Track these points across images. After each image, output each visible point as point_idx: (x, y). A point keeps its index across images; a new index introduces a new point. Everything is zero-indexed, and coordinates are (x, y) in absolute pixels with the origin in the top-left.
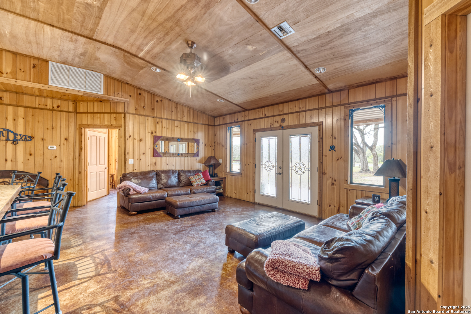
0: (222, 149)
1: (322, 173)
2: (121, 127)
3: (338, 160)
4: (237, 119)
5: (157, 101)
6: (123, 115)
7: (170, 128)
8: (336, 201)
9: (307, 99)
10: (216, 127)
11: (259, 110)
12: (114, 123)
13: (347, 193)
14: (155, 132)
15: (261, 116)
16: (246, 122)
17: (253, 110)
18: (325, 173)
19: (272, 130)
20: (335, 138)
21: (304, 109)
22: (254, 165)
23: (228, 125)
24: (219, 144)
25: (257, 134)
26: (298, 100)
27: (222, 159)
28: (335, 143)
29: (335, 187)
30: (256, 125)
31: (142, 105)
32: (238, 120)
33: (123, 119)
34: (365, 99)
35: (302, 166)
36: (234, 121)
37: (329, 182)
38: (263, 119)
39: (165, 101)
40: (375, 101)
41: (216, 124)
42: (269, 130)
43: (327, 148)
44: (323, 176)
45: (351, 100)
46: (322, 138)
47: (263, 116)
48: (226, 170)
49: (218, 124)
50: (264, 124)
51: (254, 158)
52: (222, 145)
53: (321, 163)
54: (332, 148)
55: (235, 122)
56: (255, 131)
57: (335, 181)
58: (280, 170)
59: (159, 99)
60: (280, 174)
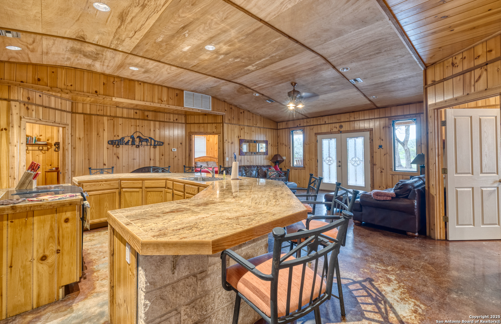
0: (285, 148)
1: (373, 164)
2: (220, 133)
3: (385, 155)
4: (300, 125)
5: (241, 113)
6: (222, 124)
7: (249, 133)
8: (384, 183)
9: (360, 112)
10: (278, 130)
11: (320, 118)
12: (215, 130)
13: (392, 178)
14: (240, 136)
15: (322, 123)
16: (308, 127)
17: (314, 118)
18: (375, 165)
19: (331, 134)
20: (382, 140)
21: (358, 119)
22: (317, 160)
23: (291, 130)
24: (282, 144)
25: (318, 136)
26: (353, 112)
27: (285, 156)
28: (382, 143)
29: (383, 174)
30: (316, 130)
31: (233, 116)
32: (301, 126)
33: (221, 127)
34: (402, 114)
35: (357, 159)
36: (296, 126)
37: (379, 171)
38: (324, 125)
39: (246, 112)
40: (409, 116)
41: (279, 128)
42: (329, 134)
43: (376, 147)
44: (374, 166)
45: (393, 115)
46: (373, 140)
47: (324, 123)
48: (290, 165)
49: (280, 128)
50: (324, 129)
51: (316, 155)
52: (285, 145)
53: (372, 157)
54: (380, 147)
55: (297, 127)
56: (316, 134)
57: (383, 169)
58: (340, 164)
59: (242, 111)
60: (340, 166)
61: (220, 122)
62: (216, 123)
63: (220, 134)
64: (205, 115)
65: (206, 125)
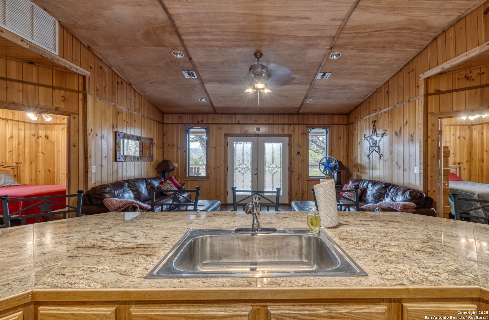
0: (177, 152)
1: (291, 171)
2: (78, 114)
3: (302, 161)
4: (202, 121)
5: (118, 83)
6: (81, 95)
7: (130, 122)
8: (301, 189)
9: (280, 115)
10: (165, 125)
11: (231, 115)
12: (61, 105)
13: (308, 183)
14: (117, 127)
15: (234, 122)
16: (214, 126)
17: (224, 115)
18: (293, 171)
19: (247, 136)
20: (300, 147)
21: (277, 123)
22: (226, 168)
23: (186, 127)
24: (171, 146)
25: (229, 139)
26: (272, 114)
27: (177, 162)
28: (300, 150)
29: (300, 180)
30: (226, 129)
31: (104, 85)
32: (204, 122)
33: (81, 103)
34: (318, 123)
35: (275, 166)
36: (196, 122)
37: (296, 177)
38: (237, 125)
39: (125, 84)
40: (324, 126)
41: (165, 122)
42: (245, 136)
43: (294, 153)
44: (292, 173)
45: (310, 122)
46: (291, 146)
47: (237, 122)
48: (186, 175)
49: (169, 122)
50: (237, 130)
51: (226, 161)
52: (177, 147)
53: (290, 163)
54: (298, 153)
55: (198, 123)
56: (226, 135)
57: (300, 176)
58: (256, 172)
59: (119, 80)
60: (255, 174)
61: (76, 88)
62: (66, 90)
63: (76, 116)
64: (31, 63)
65: (30, 87)
